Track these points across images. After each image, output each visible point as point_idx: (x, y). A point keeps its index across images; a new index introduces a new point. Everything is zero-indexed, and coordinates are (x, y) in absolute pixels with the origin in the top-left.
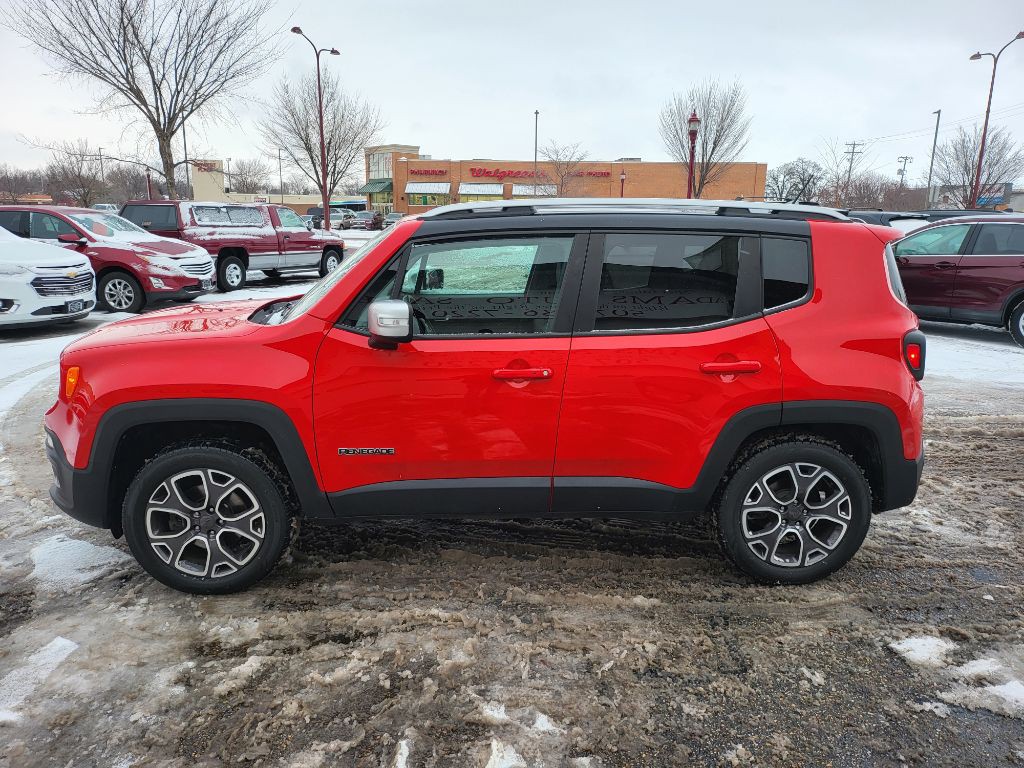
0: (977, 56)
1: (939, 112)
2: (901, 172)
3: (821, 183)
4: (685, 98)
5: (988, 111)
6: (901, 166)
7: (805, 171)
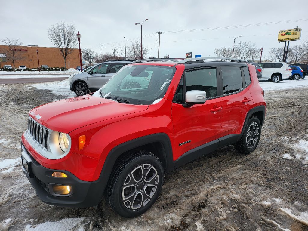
0: (136, 24)
1: (125, 37)
2: (114, 53)
3: (93, 55)
4: (55, 27)
5: (142, 38)
6: (114, 51)
7: (87, 52)
